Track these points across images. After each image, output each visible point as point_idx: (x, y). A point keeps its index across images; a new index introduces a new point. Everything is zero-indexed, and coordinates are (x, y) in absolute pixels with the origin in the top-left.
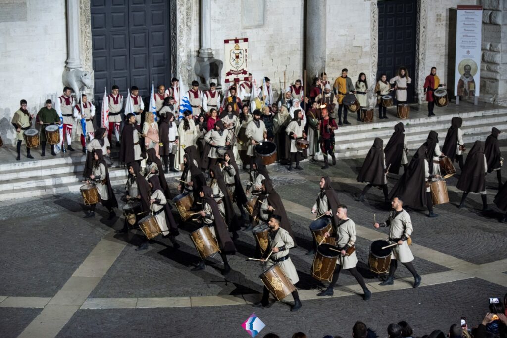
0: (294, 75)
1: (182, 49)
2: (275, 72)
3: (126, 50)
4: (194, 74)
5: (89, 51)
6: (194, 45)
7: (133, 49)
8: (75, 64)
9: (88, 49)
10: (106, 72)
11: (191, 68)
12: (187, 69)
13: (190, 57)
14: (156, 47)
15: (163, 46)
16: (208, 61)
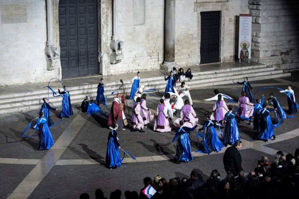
0: (159, 48)
1: (104, 36)
2: (150, 47)
3: (76, 37)
6: (110, 34)
7: (79, 36)
8: (51, 44)
9: (57, 36)
10: (66, 47)
11: (109, 45)
12: (106, 46)
13: (108, 39)
14: (91, 35)
15: (94, 35)
16: (116, 42)
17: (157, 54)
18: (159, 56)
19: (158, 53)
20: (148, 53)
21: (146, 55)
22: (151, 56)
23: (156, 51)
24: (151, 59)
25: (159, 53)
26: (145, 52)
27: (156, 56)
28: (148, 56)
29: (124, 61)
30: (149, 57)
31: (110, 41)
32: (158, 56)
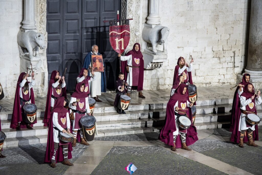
0: (237, 44)
1: (132, 15)
2: (219, 40)
3: (78, 15)
4: (142, 39)
5: (43, 14)
6: (143, 12)
7: (85, 13)
8: (30, 26)
9: (42, 12)
10: (59, 34)
11: (140, 33)
12: (135, 35)
13: (139, 23)
14: (107, 12)
15: (113, 12)
16: (155, 27)
17: (232, 55)
18: (235, 57)
19: (234, 52)
20: (214, 51)
21: (211, 56)
22: (219, 58)
23: (229, 49)
24: (220, 63)
25: (236, 52)
26: (209, 50)
27: (229, 59)
28: (213, 57)
29: (168, 65)
30: (216, 59)
31: (143, 27)
32: (233, 58)
